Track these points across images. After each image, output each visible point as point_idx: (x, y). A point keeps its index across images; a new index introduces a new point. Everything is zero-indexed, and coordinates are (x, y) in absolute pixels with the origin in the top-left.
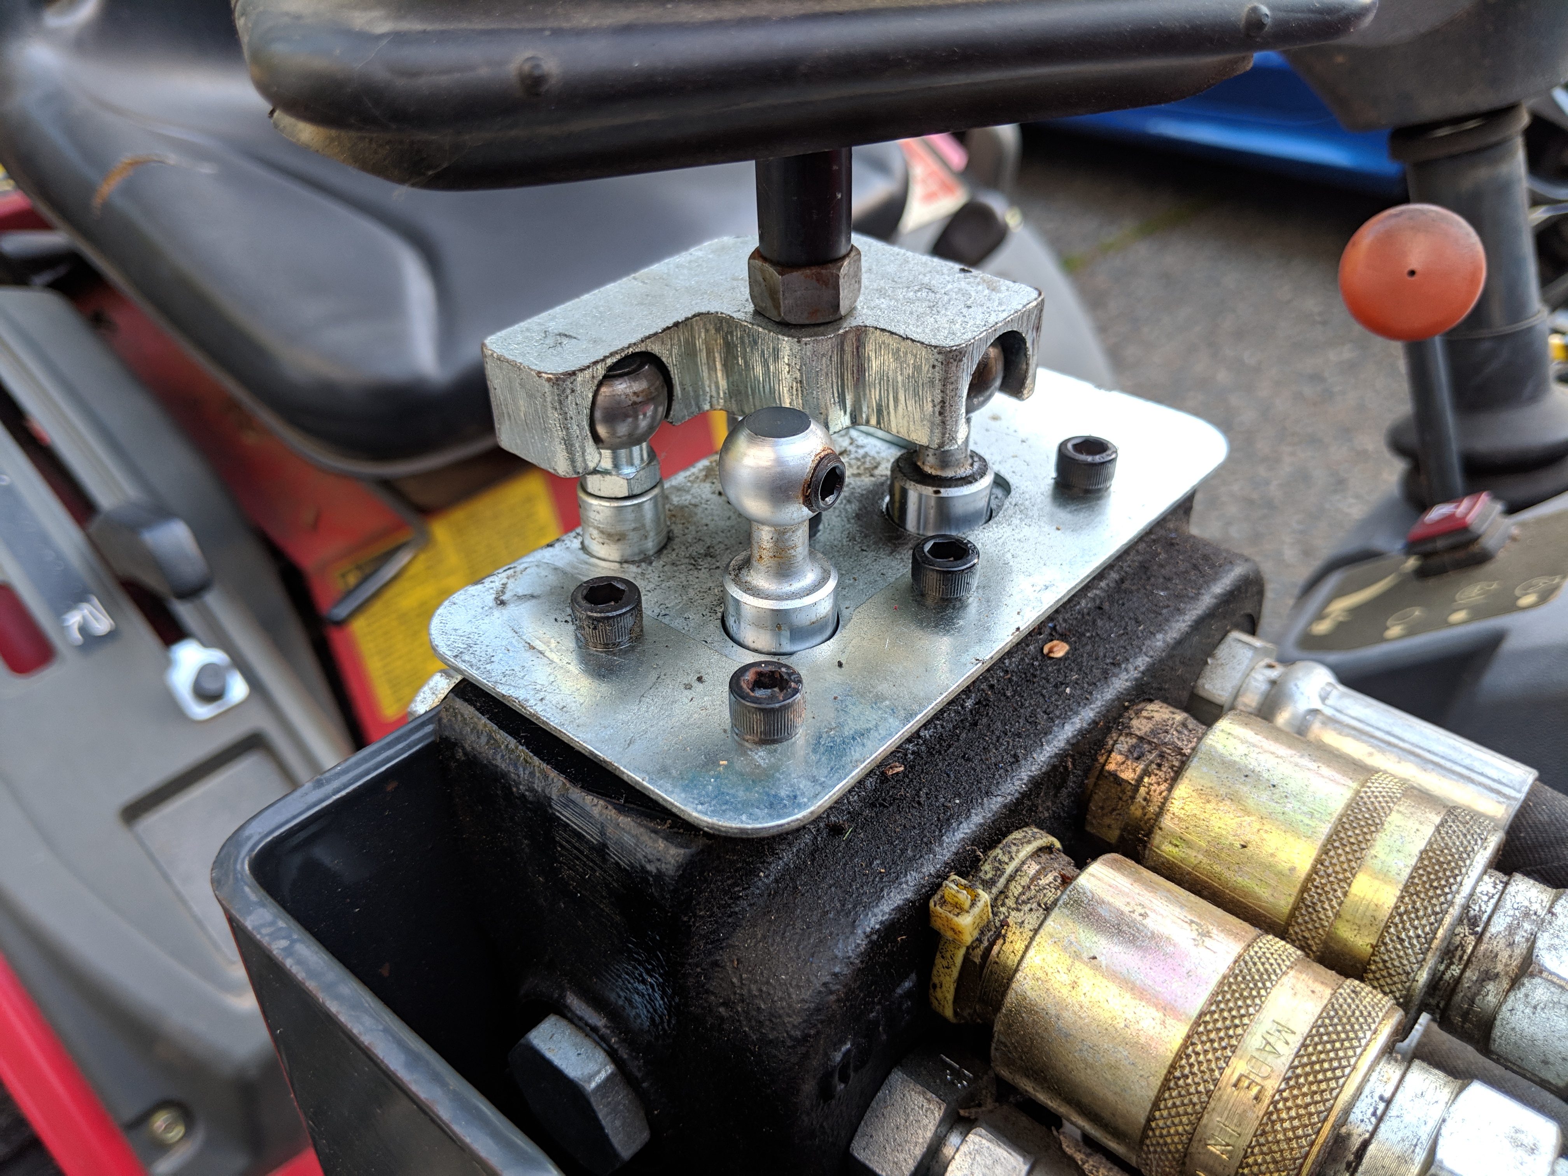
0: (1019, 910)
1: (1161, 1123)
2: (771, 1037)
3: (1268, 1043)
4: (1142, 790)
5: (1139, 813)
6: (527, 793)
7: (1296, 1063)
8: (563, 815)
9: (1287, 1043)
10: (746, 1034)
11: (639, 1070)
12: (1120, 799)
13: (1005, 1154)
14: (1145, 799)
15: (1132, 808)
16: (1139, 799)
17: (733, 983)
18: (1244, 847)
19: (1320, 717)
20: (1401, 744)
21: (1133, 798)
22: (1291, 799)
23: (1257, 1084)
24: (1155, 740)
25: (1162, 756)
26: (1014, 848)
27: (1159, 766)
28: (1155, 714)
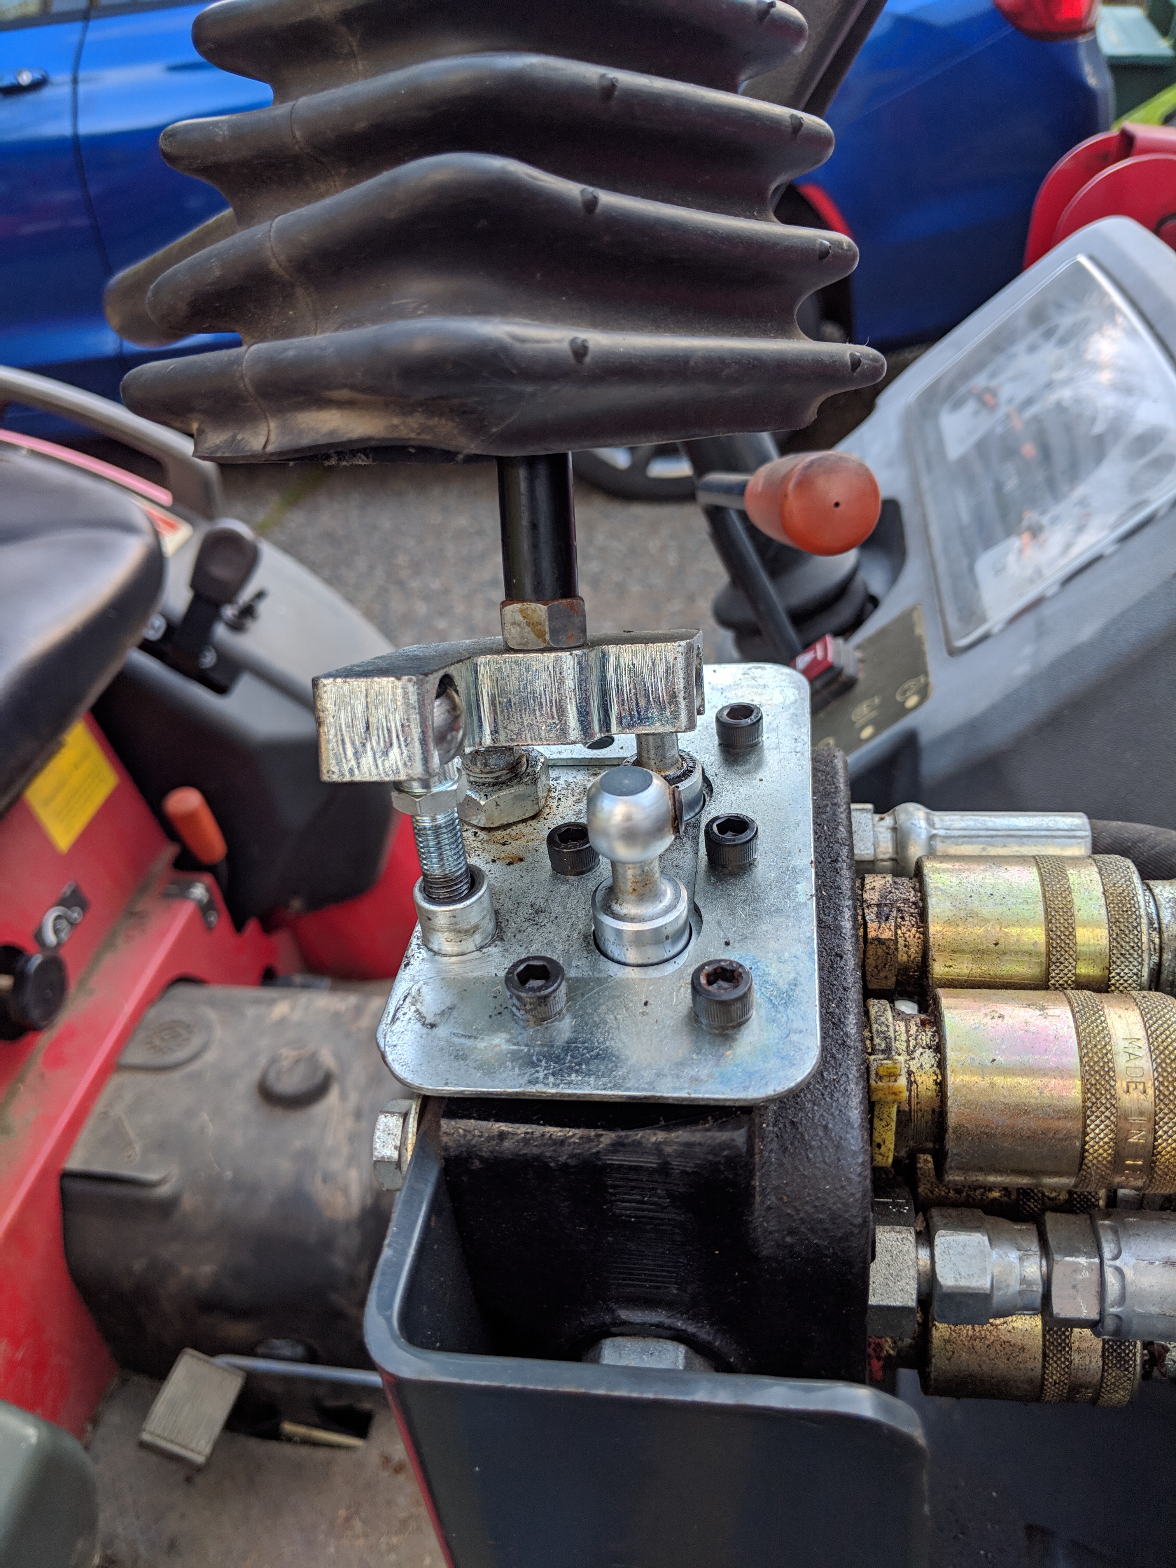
0: (913, 1059)
1: (1091, 1143)
2: (840, 1235)
3: (1130, 1054)
4: (901, 941)
5: (905, 958)
6: (569, 1161)
7: (1154, 1057)
8: (615, 1160)
9: (1140, 1047)
10: (818, 1246)
11: (709, 1334)
12: (888, 954)
13: (967, 1237)
14: (905, 946)
15: (899, 956)
16: (901, 946)
17: (789, 1214)
18: (996, 944)
19: (938, 839)
20: (1000, 833)
21: (896, 949)
22: (1007, 898)
23: (1140, 1083)
24: (888, 902)
25: (899, 910)
26: (883, 1019)
27: (903, 918)
28: (874, 884)
